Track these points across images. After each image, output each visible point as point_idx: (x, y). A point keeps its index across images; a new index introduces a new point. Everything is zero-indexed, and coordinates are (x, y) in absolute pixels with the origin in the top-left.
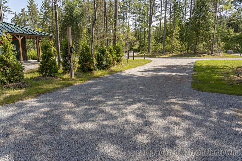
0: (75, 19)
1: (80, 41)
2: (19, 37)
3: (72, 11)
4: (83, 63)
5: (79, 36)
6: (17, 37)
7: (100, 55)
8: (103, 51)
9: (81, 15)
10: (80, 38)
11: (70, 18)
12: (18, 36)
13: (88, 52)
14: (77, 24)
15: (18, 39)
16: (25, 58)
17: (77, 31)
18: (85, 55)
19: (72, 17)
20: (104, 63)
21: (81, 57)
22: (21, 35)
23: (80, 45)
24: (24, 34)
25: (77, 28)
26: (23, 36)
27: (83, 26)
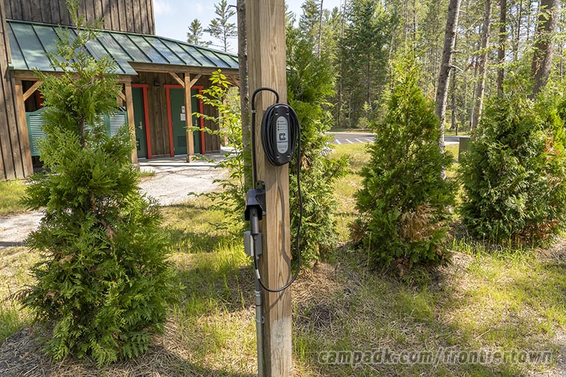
0: (376, 32)
1: (384, 93)
2: (187, 78)
3: (368, 13)
4: (385, 210)
5: (383, 78)
6: (178, 80)
7: (492, 156)
8: (515, 127)
9: (391, 21)
10: (386, 84)
11: (362, 31)
12: (183, 76)
13: (427, 137)
14: (379, 45)
15: (182, 84)
16: (214, 143)
17: (379, 65)
18: (401, 154)
19: (369, 27)
20: (518, 203)
21: (379, 172)
22: (192, 71)
23: (383, 101)
24: (202, 68)
25: (379, 58)
26: (200, 76)
27: (395, 49)
